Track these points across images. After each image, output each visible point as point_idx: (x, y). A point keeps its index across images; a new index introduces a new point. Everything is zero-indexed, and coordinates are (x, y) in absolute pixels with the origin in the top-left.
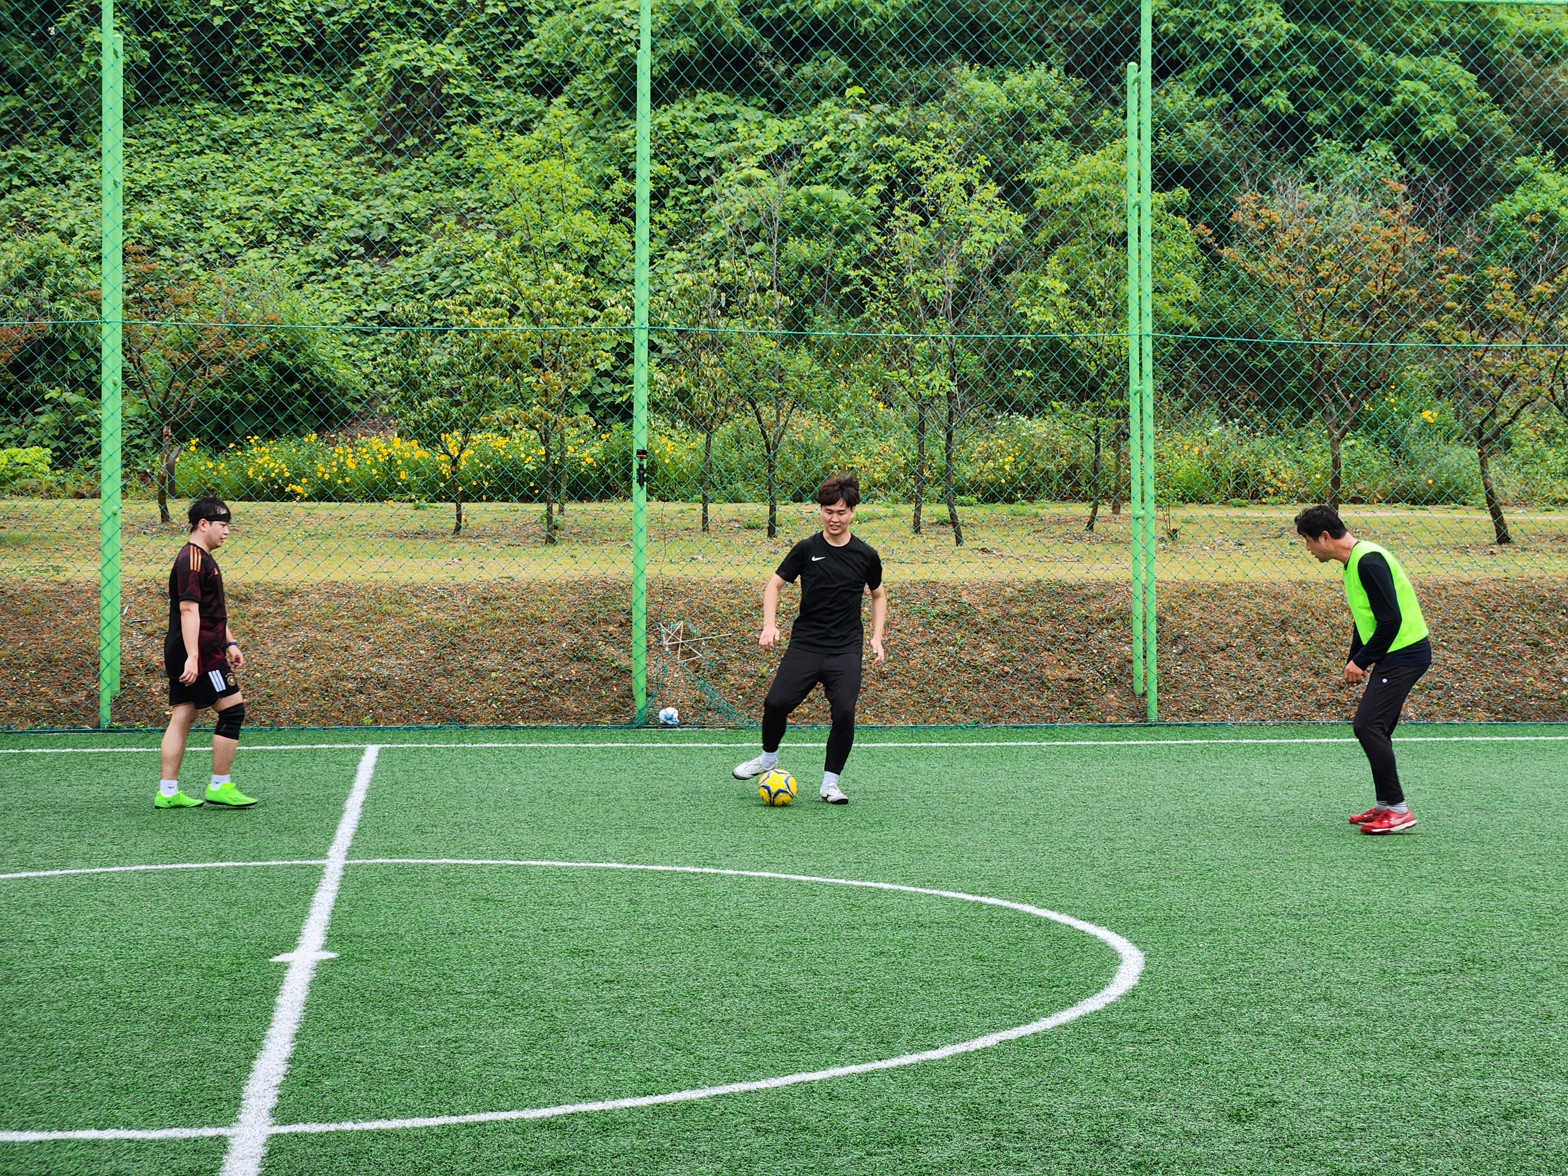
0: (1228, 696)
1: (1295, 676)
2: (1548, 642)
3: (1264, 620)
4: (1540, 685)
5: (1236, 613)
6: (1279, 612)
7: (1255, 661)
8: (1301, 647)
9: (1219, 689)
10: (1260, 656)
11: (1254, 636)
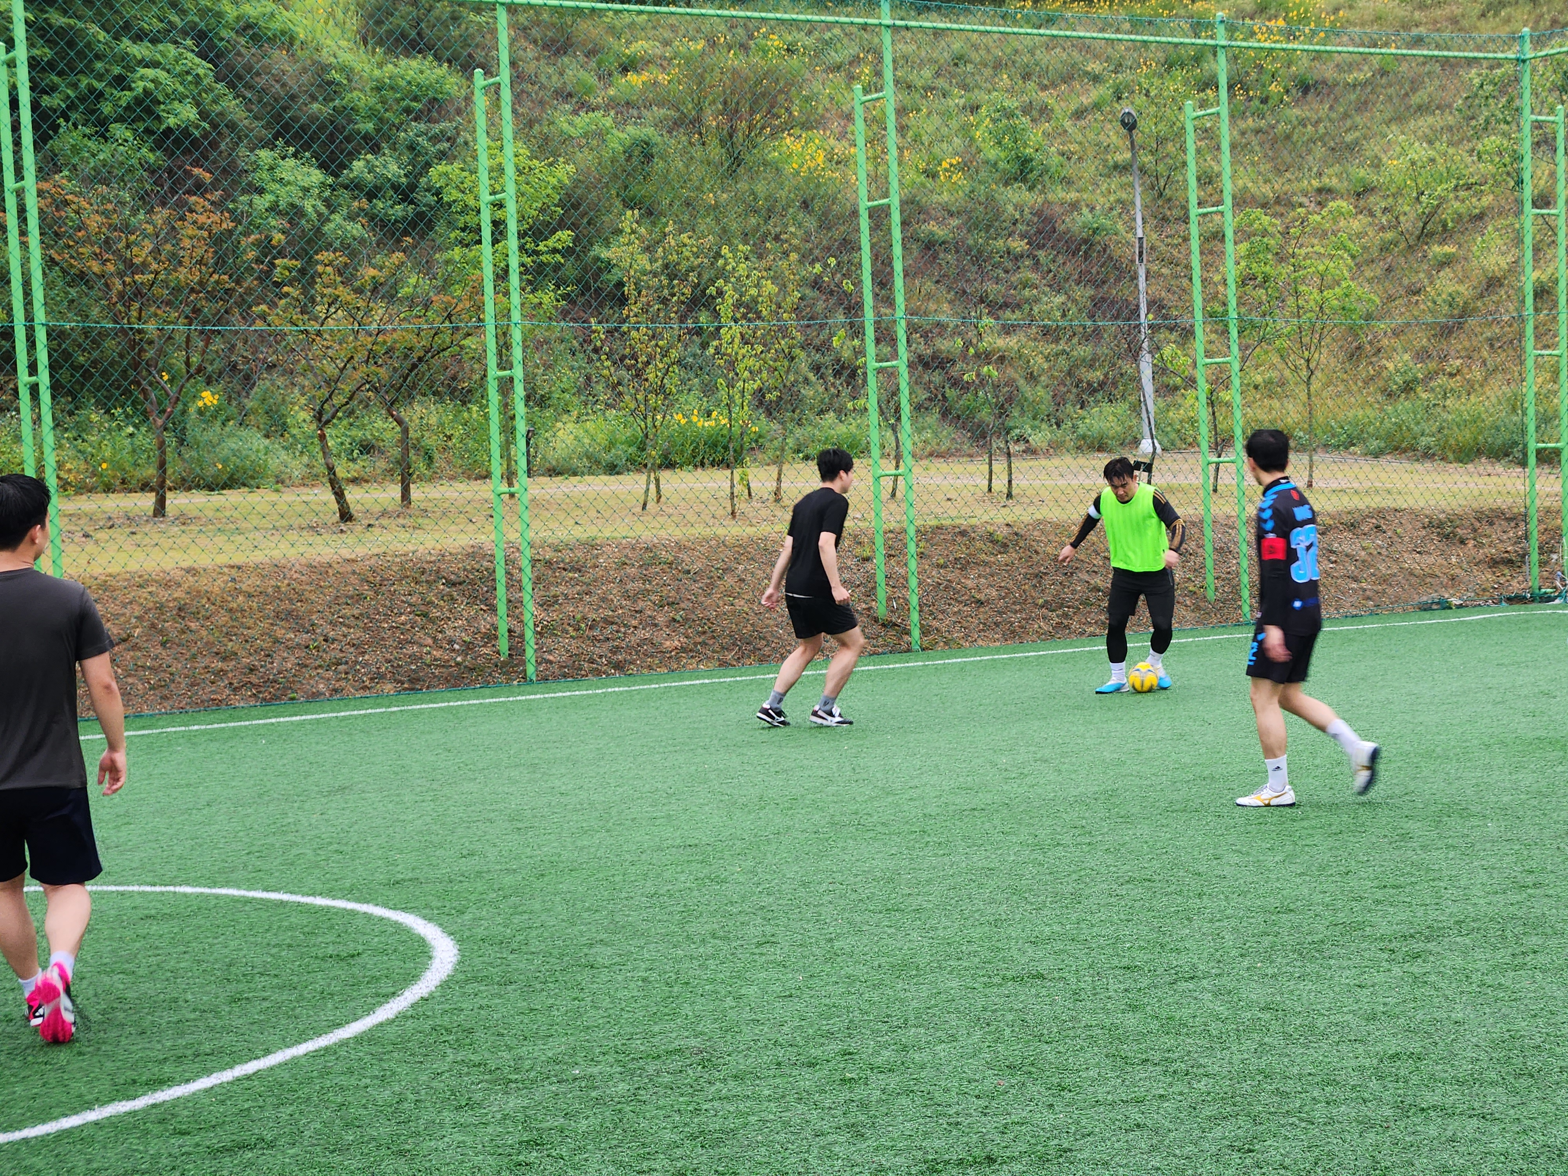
0: (140, 687)
1: (205, 662)
2: (435, 613)
3: (160, 608)
4: (437, 654)
5: (131, 603)
6: (175, 600)
7: (160, 650)
8: (204, 633)
9: (130, 680)
10: (163, 644)
11: (153, 626)
